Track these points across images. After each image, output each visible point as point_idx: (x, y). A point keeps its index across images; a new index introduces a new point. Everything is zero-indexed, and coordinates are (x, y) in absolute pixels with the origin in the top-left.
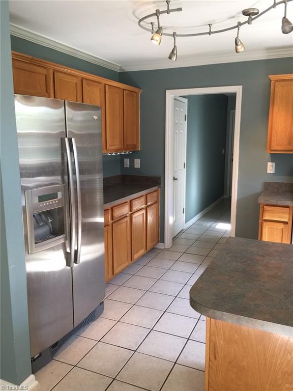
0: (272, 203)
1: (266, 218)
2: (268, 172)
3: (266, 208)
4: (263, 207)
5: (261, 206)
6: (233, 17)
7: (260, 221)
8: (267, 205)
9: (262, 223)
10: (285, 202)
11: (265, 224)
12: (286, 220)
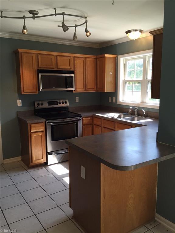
0: (35, 122)
1: (32, 131)
2: (18, 105)
3: (32, 125)
4: (30, 125)
5: (29, 125)
6: (20, 12)
7: (29, 134)
8: (32, 124)
9: (30, 134)
10: (41, 120)
11: (32, 135)
12: (42, 130)
